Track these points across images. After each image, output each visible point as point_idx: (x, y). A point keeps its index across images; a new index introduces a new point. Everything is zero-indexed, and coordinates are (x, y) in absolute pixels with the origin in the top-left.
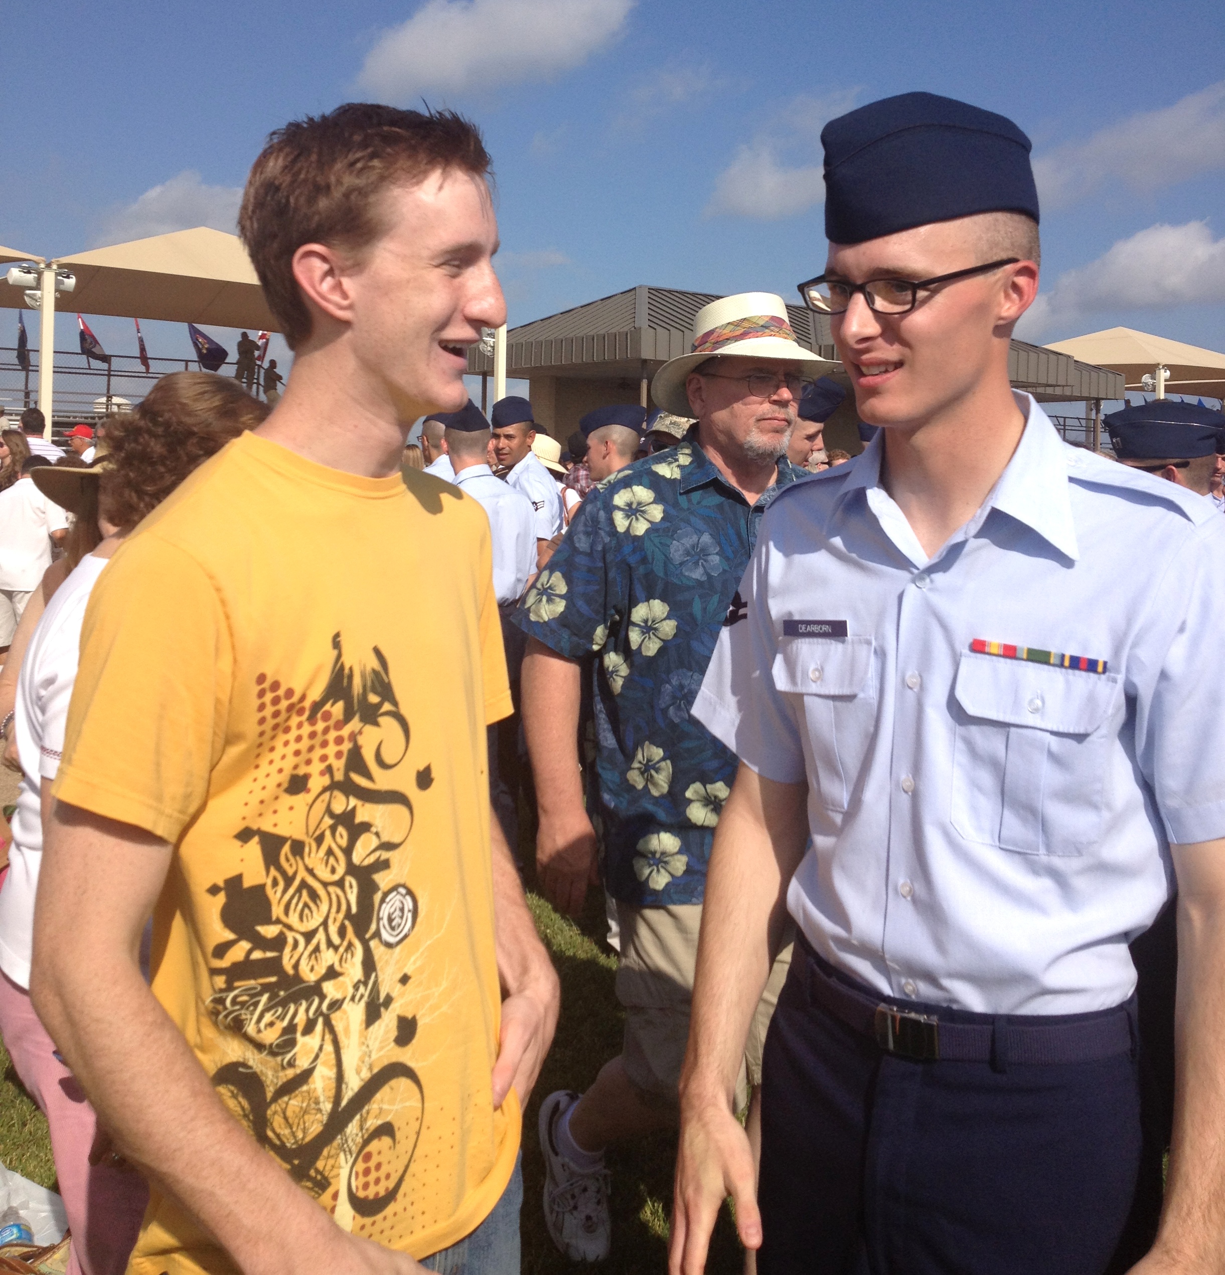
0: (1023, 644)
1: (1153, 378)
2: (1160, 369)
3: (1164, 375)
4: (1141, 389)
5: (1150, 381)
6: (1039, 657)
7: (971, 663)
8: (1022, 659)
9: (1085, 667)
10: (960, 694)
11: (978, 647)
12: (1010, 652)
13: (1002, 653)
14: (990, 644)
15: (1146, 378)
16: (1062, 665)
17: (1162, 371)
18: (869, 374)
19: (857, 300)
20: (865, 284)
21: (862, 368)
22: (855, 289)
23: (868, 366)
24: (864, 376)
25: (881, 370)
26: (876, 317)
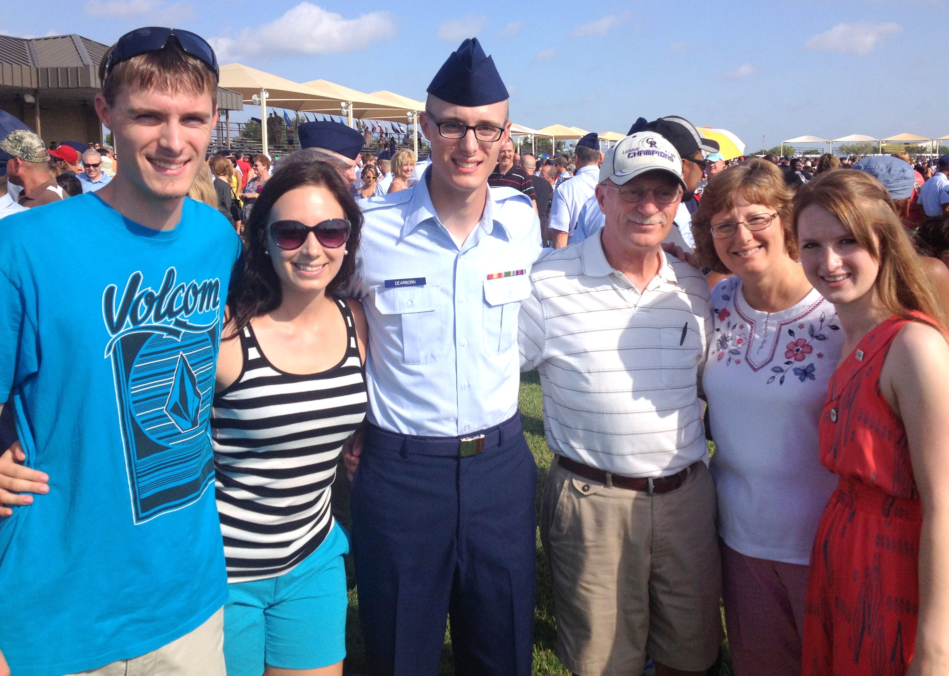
1: (259, 97)
2: (263, 92)
3: (265, 95)
8: (503, 277)
9: (520, 273)
13: (497, 277)
16: (514, 275)
18: (467, 166)
19: (471, 133)
20: (476, 127)
21: (458, 163)
22: (469, 128)
23: (468, 163)
24: (462, 167)
25: (473, 165)
26: (477, 142)
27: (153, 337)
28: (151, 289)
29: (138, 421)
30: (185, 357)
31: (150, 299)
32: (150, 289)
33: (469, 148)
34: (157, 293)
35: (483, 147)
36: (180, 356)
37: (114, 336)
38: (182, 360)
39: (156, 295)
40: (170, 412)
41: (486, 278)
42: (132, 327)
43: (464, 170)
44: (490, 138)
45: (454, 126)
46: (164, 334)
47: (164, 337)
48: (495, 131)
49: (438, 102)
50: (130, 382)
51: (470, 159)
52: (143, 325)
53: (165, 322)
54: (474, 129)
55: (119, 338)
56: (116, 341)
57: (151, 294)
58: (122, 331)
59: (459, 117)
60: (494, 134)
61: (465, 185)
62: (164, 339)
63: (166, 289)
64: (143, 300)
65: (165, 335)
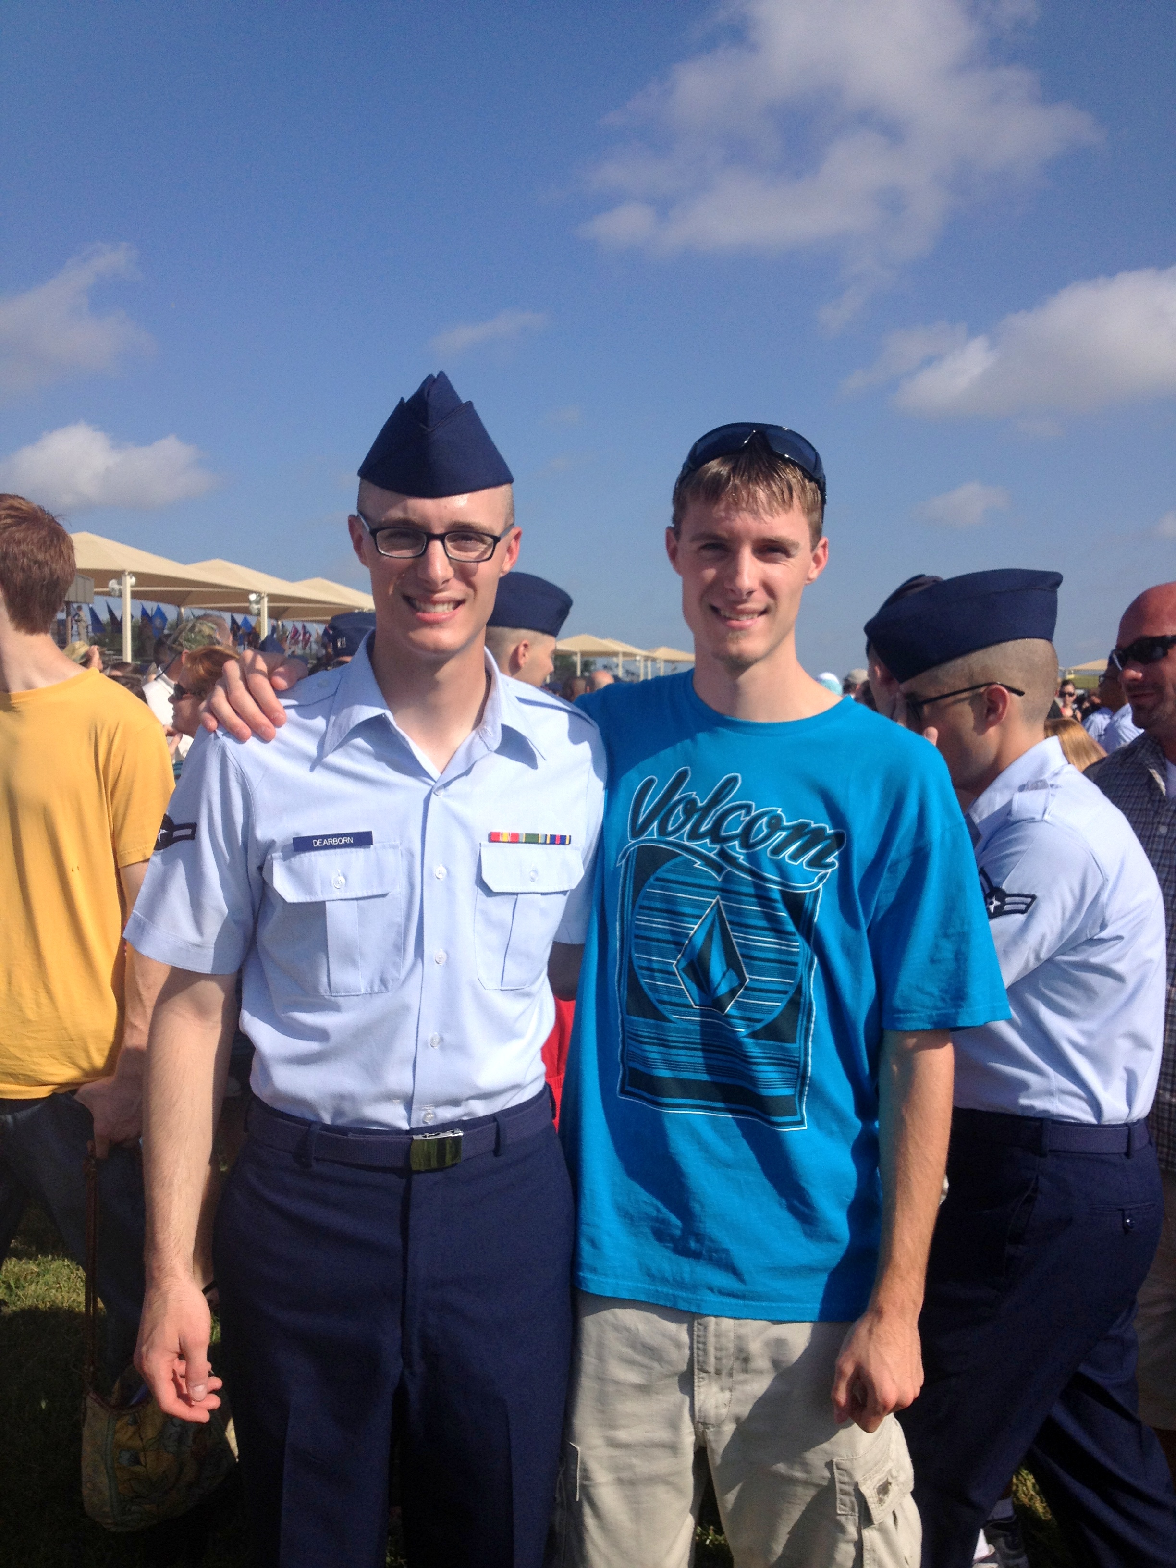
0: (522, 830)
1: (120, 583)
2: (126, 576)
3: (130, 581)
4: (109, 594)
5: (117, 587)
6: (532, 839)
7: (491, 854)
8: (522, 843)
9: (559, 842)
10: (486, 877)
11: (494, 838)
12: (515, 839)
13: (510, 841)
14: (502, 833)
15: (113, 584)
16: (545, 843)
17: (128, 578)
18: (433, 610)
19: (437, 546)
20: (445, 534)
21: (417, 603)
22: (433, 537)
23: (435, 603)
24: (424, 612)
25: (446, 606)
26: (451, 563)
27: (677, 860)
28: (696, 795)
29: (636, 963)
30: (721, 906)
31: (690, 807)
32: (694, 795)
33: (433, 575)
34: (702, 803)
35: (464, 574)
36: (714, 901)
37: (633, 842)
38: (715, 908)
39: (700, 804)
40: (681, 972)
41: (487, 838)
42: (655, 837)
43: (427, 616)
44: (474, 555)
45: (402, 535)
46: (697, 861)
47: (696, 865)
48: (483, 541)
49: (377, 493)
50: (637, 909)
51: (438, 596)
52: (671, 839)
53: (703, 846)
54: (441, 538)
55: (637, 846)
56: (633, 848)
57: (693, 802)
58: (642, 838)
59: (414, 518)
60: (482, 547)
61: (432, 646)
62: (696, 868)
63: (716, 800)
64: (681, 807)
65: (698, 864)
